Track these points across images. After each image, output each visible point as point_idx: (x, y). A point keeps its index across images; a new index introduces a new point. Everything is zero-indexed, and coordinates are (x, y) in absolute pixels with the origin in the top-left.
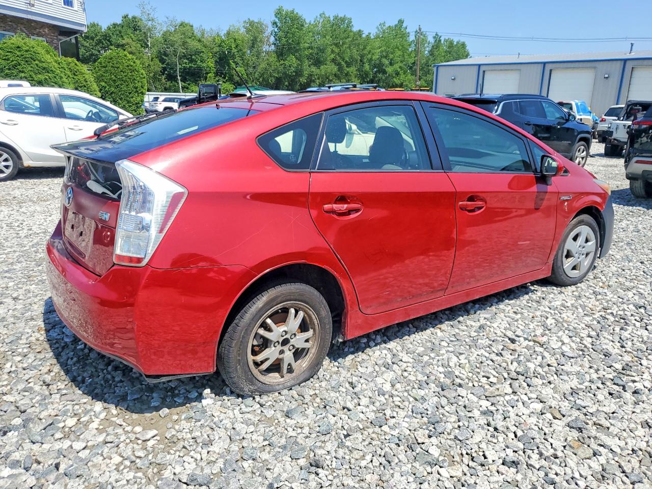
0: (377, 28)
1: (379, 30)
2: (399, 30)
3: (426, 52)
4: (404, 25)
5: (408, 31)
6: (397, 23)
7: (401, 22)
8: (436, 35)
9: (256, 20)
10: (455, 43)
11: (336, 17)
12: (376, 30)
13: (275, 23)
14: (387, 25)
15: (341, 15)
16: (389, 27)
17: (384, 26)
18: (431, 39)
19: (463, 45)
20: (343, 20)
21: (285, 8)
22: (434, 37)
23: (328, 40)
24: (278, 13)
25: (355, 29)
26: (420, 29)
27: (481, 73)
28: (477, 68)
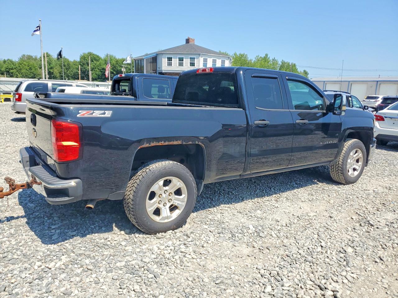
1: (256, 59)
2: (266, 59)
4: (268, 57)
5: (270, 59)
6: (265, 55)
7: (267, 55)
8: (283, 60)
10: (290, 64)
11: (240, 54)
14: (260, 56)
15: (242, 53)
20: (242, 56)
22: (282, 62)
25: (249, 59)
26: (274, 58)
27: (325, 84)
28: (324, 82)
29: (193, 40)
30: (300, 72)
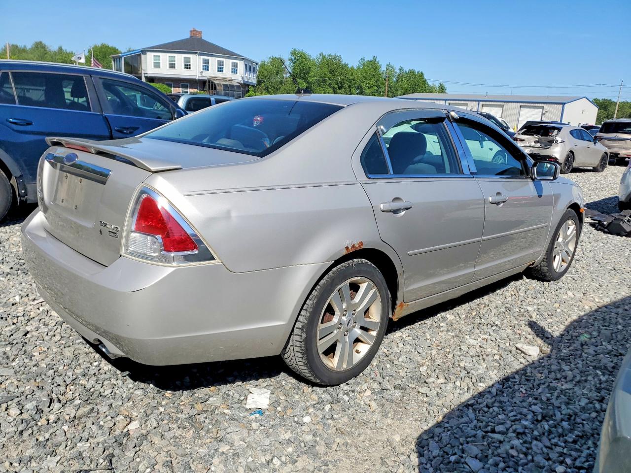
1: (360, 63)
2: (373, 65)
3: (395, 80)
4: (377, 60)
5: (380, 64)
6: (372, 58)
7: (375, 58)
8: (400, 67)
9: (277, 57)
10: (416, 73)
11: (330, 55)
12: (358, 63)
13: (291, 60)
14: (366, 60)
15: (333, 54)
16: (368, 61)
17: (364, 60)
18: (398, 71)
19: (422, 75)
20: (335, 57)
21: (297, 50)
23: (326, 70)
24: (294, 53)
25: (344, 63)
29: (200, 33)
30: (434, 85)
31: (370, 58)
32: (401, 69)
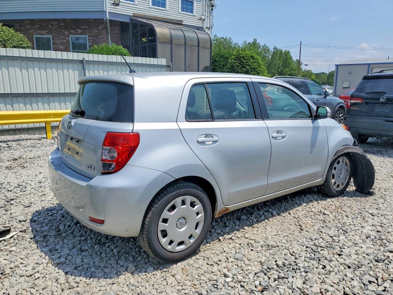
0: (242, 44)
7: (255, 40)
16: (249, 43)
17: (246, 43)
18: (272, 50)
26: (265, 44)
27: (370, 69)
28: (368, 66)
31: (251, 41)
32: (275, 48)
